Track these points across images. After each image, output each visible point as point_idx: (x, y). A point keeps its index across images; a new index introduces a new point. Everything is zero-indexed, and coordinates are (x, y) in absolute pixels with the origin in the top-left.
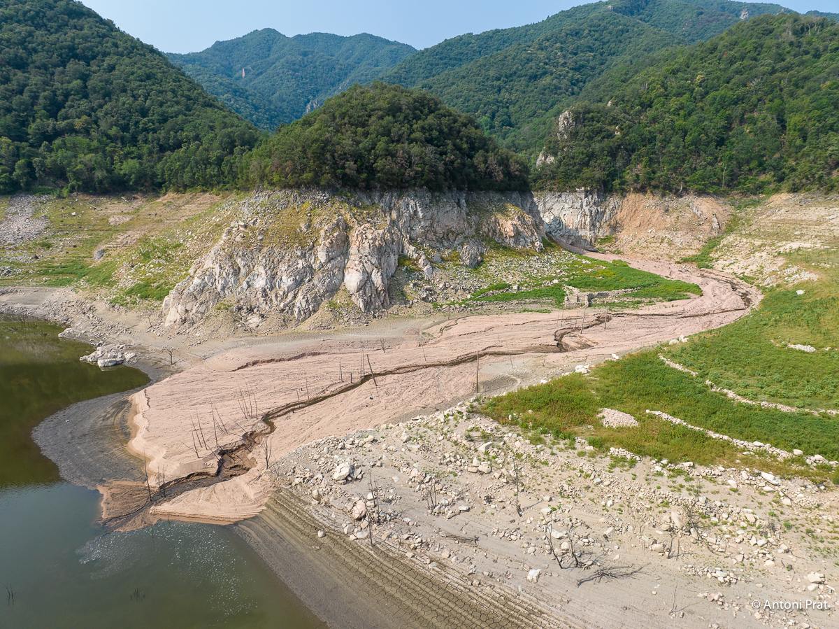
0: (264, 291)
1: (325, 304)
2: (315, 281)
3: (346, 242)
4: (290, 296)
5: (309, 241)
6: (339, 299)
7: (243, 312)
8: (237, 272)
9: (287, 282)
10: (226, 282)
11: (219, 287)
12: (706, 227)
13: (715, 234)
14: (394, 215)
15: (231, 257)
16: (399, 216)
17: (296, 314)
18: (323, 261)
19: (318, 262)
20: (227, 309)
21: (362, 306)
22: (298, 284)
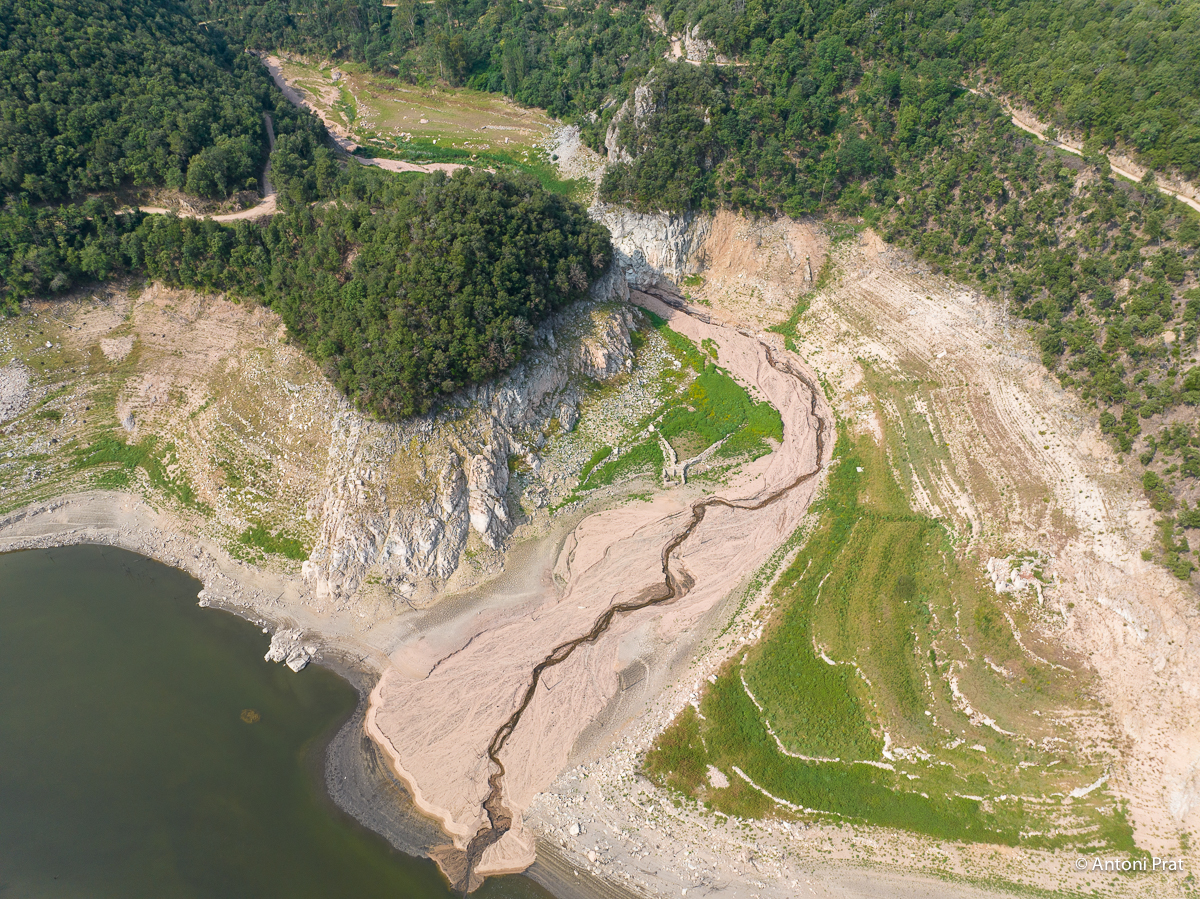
0: (407, 560)
1: (462, 557)
2: (448, 535)
3: (462, 478)
4: (431, 558)
5: (431, 491)
6: (472, 545)
7: (394, 582)
8: (373, 541)
9: (425, 546)
10: (367, 554)
11: (362, 560)
12: (797, 277)
13: (806, 289)
14: (495, 412)
15: (362, 525)
16: (499, 412)
17: (441, 573)
18: (450, 511)
19: (445, 513)
20: (378, 583)
21: (493, 545)
22: (435, 544)
